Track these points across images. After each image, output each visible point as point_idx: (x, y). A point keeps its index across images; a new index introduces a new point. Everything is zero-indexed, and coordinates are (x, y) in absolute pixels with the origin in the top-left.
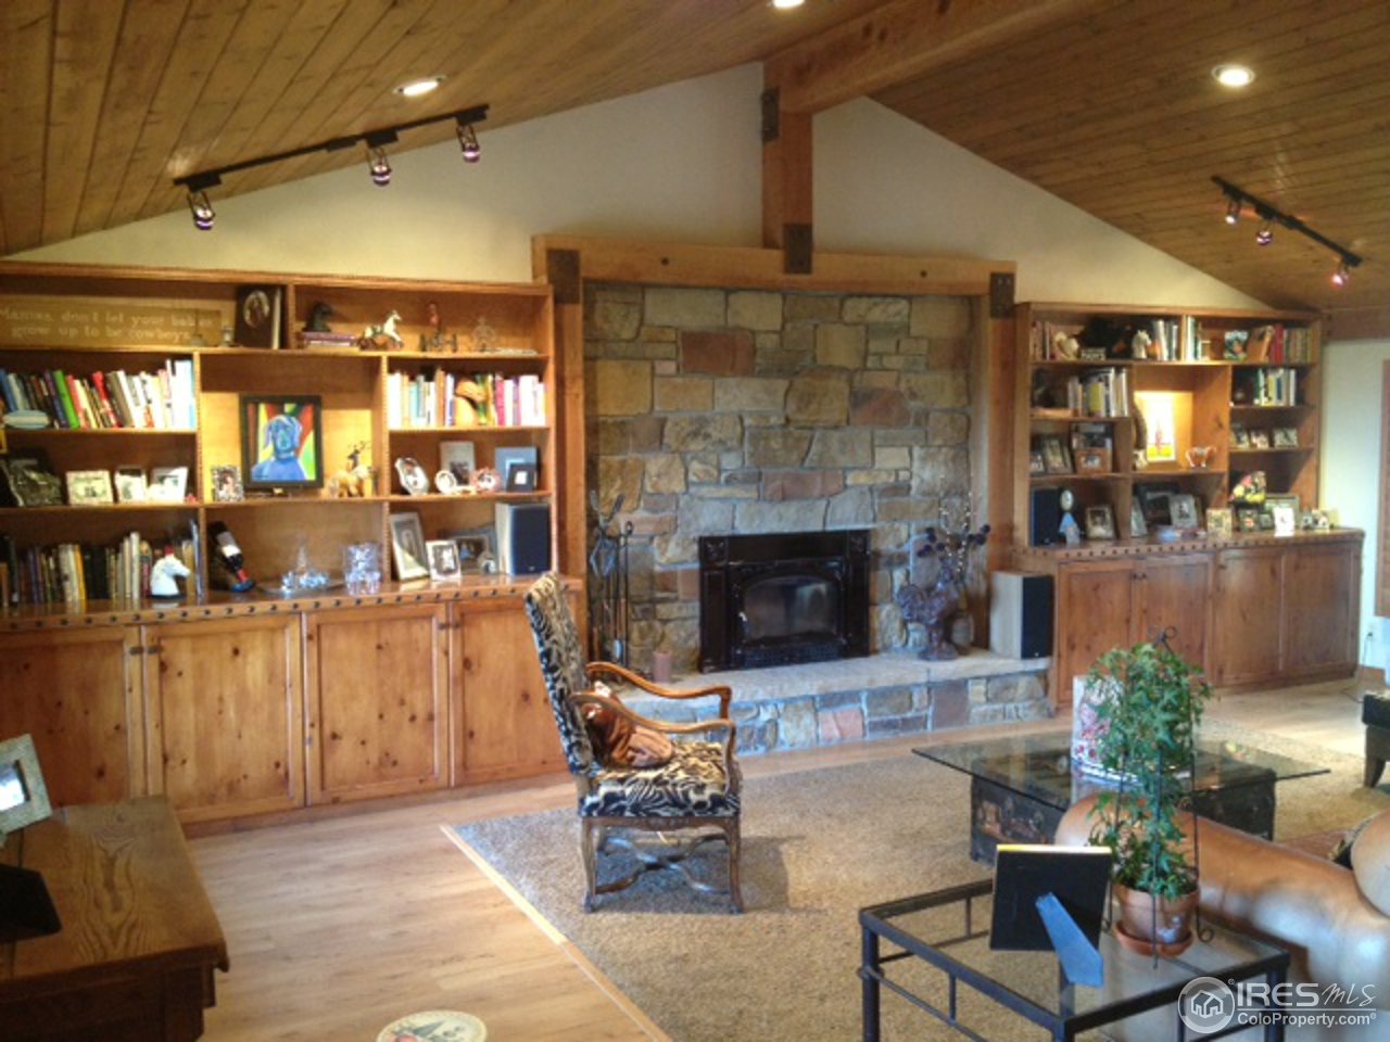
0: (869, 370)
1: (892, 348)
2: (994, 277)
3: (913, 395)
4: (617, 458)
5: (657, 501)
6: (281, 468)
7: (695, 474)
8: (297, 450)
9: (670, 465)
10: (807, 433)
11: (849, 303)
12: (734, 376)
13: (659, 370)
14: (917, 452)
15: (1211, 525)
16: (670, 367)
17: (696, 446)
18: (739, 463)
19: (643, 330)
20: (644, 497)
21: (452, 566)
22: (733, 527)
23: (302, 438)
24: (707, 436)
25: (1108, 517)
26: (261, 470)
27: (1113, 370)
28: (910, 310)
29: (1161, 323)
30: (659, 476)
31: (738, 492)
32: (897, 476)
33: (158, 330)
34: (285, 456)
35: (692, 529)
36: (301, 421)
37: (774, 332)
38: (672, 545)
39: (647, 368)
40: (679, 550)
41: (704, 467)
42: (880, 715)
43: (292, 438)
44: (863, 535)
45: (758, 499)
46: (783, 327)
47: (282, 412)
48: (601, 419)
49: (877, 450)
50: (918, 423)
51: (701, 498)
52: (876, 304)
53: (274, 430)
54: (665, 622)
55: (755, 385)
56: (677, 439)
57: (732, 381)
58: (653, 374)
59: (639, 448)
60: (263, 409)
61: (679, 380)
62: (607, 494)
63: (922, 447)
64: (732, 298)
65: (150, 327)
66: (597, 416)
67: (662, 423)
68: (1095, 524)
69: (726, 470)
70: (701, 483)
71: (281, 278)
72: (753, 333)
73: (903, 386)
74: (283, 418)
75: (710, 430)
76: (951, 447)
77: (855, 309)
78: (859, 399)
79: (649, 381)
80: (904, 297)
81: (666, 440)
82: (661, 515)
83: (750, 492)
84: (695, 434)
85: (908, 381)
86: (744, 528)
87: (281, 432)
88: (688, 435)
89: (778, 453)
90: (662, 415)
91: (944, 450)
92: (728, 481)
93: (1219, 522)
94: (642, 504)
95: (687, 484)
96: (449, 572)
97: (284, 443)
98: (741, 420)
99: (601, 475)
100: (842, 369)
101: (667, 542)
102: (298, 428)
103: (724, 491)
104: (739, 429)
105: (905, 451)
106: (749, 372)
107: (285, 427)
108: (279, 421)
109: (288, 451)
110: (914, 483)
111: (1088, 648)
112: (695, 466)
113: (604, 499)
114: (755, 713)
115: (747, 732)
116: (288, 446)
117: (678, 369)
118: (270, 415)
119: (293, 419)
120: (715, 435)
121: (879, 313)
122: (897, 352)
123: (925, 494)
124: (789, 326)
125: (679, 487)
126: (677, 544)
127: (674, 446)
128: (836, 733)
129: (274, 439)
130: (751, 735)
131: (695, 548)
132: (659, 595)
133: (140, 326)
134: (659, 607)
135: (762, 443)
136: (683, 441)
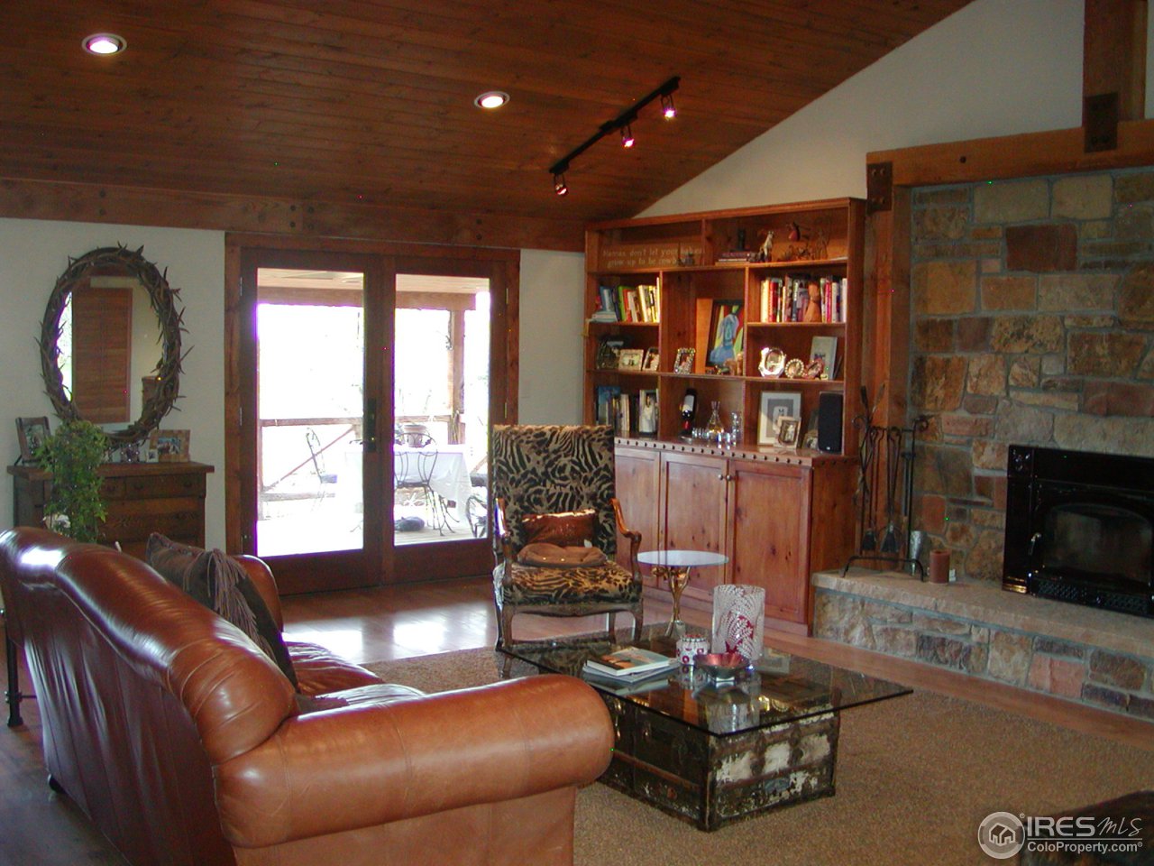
4: (941, 357)
5: (979, 404)
6: (724, 352)
7: (1013, 378)
8: (734, 340)
9: (991, 366)
10: (1145, 338)
12: (1059, 270)
13: (984, 268)
16: (996, 265)
17: (1017, 348)
18: (1061, 370)
20: (965, 397)
21: (791, 439)
22: (1052, 439)
23: (737, 331)
24: (1029, 337)
26: (715, 353)
30: (978, 376)
31: (1057, 401)
33: (663, 259)
34: (729, 344)
35: (1009, 435)
37: (1105, 219)
38: (988, 449)
39: (972, 264)
40: (993, 455)
41: (1024, 371)
42: (1103, 681)
43: (733, 331)
45: (1080, 411)
46: (1113, 214)
47: (730, 312)
48: (931, 318)
51: (1021, 404)
53: (725, 325)
54: (979, 528)
55: (1078, 281)
56: (1000, 341)
57: (1055, 277)
58: (979, 272)
59: (965, 347)
61: (1004, 279)
62: (932, 391)
67: (988, 323)
69: (1046, 376)
70: (1019, 388)
72: (1079, 221)
74: (730, 317)
75: (1032, 331)
79: (974, 280)
81: (990, 341)
82: (979, 416)
83: (1070, 403)
84: (1018, 335)
86: (1063, 444)
87: (729, 327)
88: (1012, 336)
89: (1104, 360)
90: (988, 315)
92: (1046, 388)
94: (963, 404)
95: (1008, 388)
97: (728, 335)
98: (1062, 320)
101: (984, 445)
102: (736, 323)
103: (1042, 398)
104: (1060, 331)
106: (1073, 266)
107: (731, 323)
109: (731, 340)
112: (1016, 369)
113: (930, 396)
114: (966, 630)
115: (954, 648)
116: (730, 336)
117: (1003, 266)
118: (724, 314)
119: (735, 318)
120: (1037, 336)
124: (1119, 212)
125: (997, 390)
126: (993, 450)
127: (997, 347)
128: (1047, 684)
129: (724, 333)
130: (959, 651)
131: (1005, 455)
132: (976, 498)
134: (973, 510)
135: (1084, 347)
136: (1006, 342)
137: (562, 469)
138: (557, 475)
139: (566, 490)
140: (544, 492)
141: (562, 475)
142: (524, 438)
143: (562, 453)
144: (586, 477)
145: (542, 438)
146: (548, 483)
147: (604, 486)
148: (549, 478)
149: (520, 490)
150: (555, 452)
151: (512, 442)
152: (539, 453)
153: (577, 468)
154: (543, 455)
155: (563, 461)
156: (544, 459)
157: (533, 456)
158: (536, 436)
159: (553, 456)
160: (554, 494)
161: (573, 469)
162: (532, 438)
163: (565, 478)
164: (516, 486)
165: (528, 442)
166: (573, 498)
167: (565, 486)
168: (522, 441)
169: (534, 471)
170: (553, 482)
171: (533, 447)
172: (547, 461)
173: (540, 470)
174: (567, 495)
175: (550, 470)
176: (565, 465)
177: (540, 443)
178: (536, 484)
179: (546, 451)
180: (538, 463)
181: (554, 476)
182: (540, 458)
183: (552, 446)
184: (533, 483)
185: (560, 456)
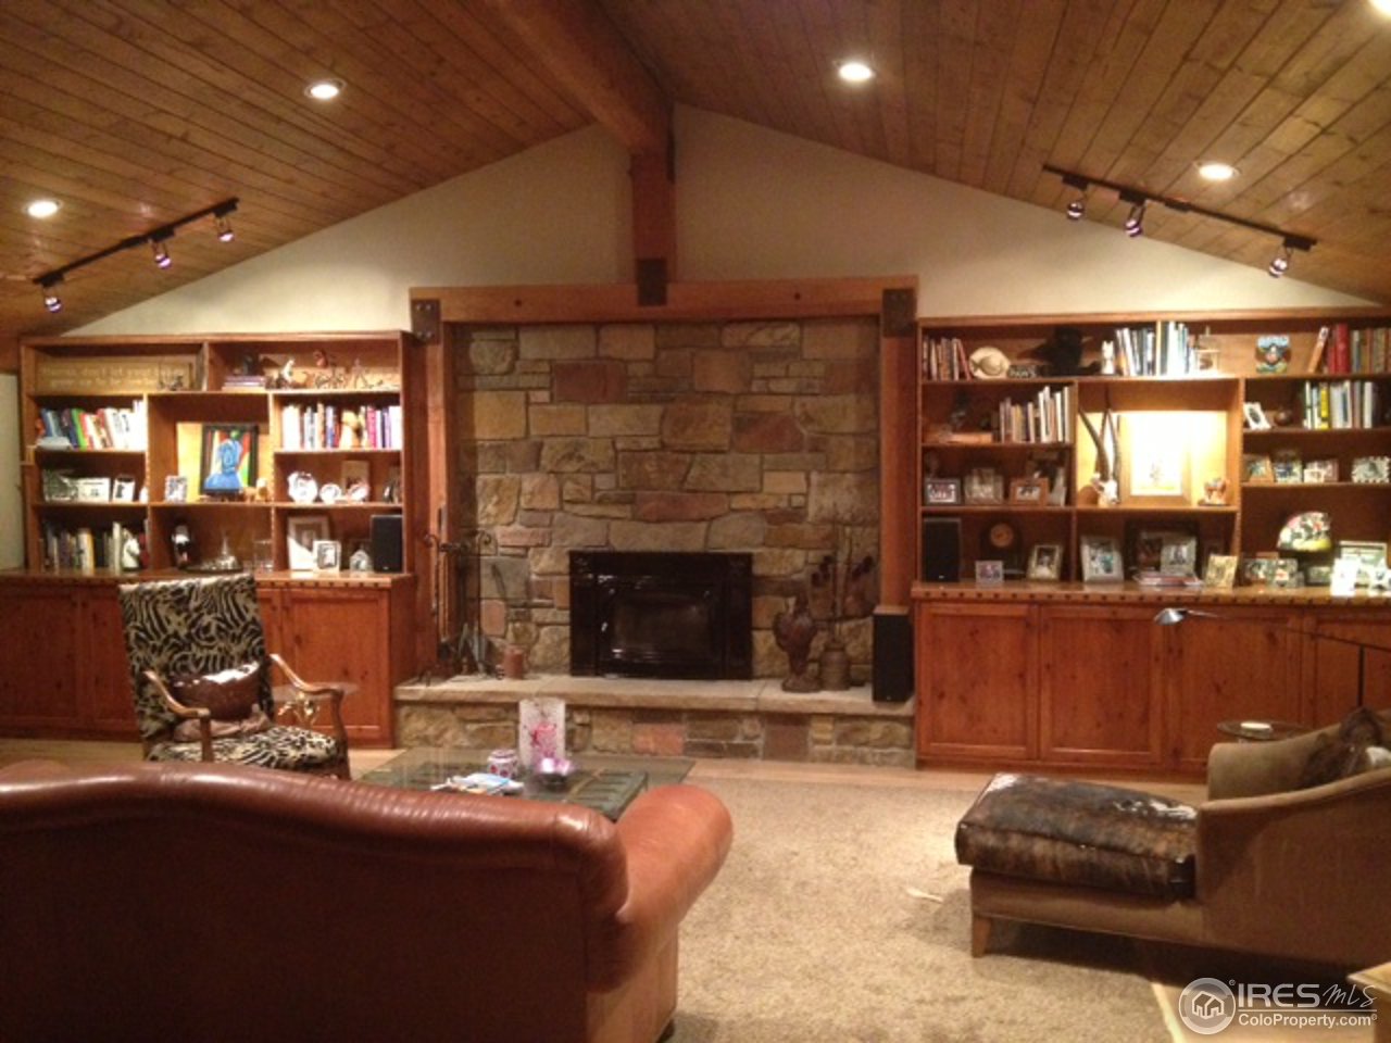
0: (753, 394)
1: (783, 373)
2: (888, 293)
3: (809, 419)
4: (494, 477)
5: (532, 517)
6: (224, 479)
7: (567, 493)
8: (236, 465)
9: (545, 484)
10: (687, 458)
11: (727, 330)
12: (608, 402)
13: (533, 399)
14: (815, 477)
15: (1211, 574)
16: (544, 396)
17: (569, 467)
18: (613, 484)
19: (518, 364)
20: (521, 513)
21: (333, 562)
22: (606, 544)
23: (241, 457)
24: (581, 458)
25: (1057, 556)
26: (211, 481)
27: (1047, 389)
28: (802, 333)
29: (1126, 332)
30: (533, 493)
31: (614, 511)
32: (790, 501)
33: (146, 379)
34: (230, 470)
35: (565, 543)
36: (240, 443)
37: (648, 361)
38: (546, 557)
39: (521, 396)
40: (552, 562)
41: (577, 487)
42: (703, 737)
43: (234, 456)
44: (748, 559)
45: (633, 519)
46: (656, 356)
47: (228, 437)
48: (480, 443)
49: (766, 475)
50: (815, 449)
51: (575, 515)
52: (760, 329)
53: (223, 450)
54: (540, 625)
55: (628, 411)
56: (551, 462)
57: (604, 408)
58: (528, 403)
59: (516, 469)
60: (217, 435)
61: (553, 408)
62: (484, 508)
63: (820, 472)
64: (603, 332)
65: (141, 377)
66: (475, 441)
67: (539, 447)
68: (1040, 563)
69: (599, 490)
70: (573, 502)
71: (198, 338)
72: (626, 362)
73: (798, 411)
74: (230, 442)
75: (583, 453)
76: (855, 472)
77: (733, 335)
78: (745, 424)
79: (523, 410)
80: (793, 320)
81: (543, 462)
82: (536, 529)
83: (624, 512)
84: (570, 457)
85: (803, 405)
86: (617, 545)
87: (228, 452)
88: (563, 457)
89: (653, 476)
90: (538, 440)
91: (848, 476)
92: (600, 502)
93: (1220, 571)
94: (518, 518)
95: (562, 501)
96: (330, 566)
97: (229, 460)
98: (614, 443)
99: (478, 491)
100: (724, 394)
101: (541, 553)
102: (239, 449)
103: (598, 510)
104: (611, 453)
105: (802, 476)
106: (622, 399)
107: (230, 448)
108: (227, 445)
109: (232, 466)
110: (812, 510)
111: (963, 699)
112: (569, 486)
113: (482, 513)
116: (231, 462)
117: (552, 397)
118: (222, 439)
119: (237, 443)
120: (588, 457)
121: (762, 339)
122: (787, 377)
123: (824, 521)
124: (663, 355)
125: (553, 504)
126: (551, 556)
127: (549, 468)
128: (652, 747)
129: (222, 457)
131: (567, 561)
132: (536, 601)
133: (134, 377)
134: (534, 611)
135: (635, 466)
136: (559, 461)
137: (207, 629)
138: (202, 636)
139: (214, 652)
140: (190, 658)
141: (208, 636)
142: (160, 597)
143: (204, 611)
144: (234, 635)
145: (179, 596)
146: (194, 647)
147: (255, 642)
148: (193, 640)
149: (164, 658)
150: (197, 609)
151: (147, 603)
152: (179, 613)
153: (223, 626)
154: (184, 615)
155: (207, 619)
156: (186, 619)
157: (173, 617)
158: (173, 594)
159: (195, 615)
160: (201, 658)
161: (219, 628)
162: (169, 597)
163: (211, 639)
164: (159, 654)
165: (165, 602)
166: (223, 660)
167: (211, 648)
168: (157, 601)
169: (176, 635)
170: (198, 645)
171: (171, 607)
172: (189, 621)
173: (183, 632)
174: (215, 658)
175: (193, 631)
176: (209, 625)
177: (179, 602)
178: (180, 649)
179: (187, 610)
180: (179, 624)
181: (199, 637)
182: (181, 618)
183: (193, 604)
184: (177, 648)
185: (202, 614)
